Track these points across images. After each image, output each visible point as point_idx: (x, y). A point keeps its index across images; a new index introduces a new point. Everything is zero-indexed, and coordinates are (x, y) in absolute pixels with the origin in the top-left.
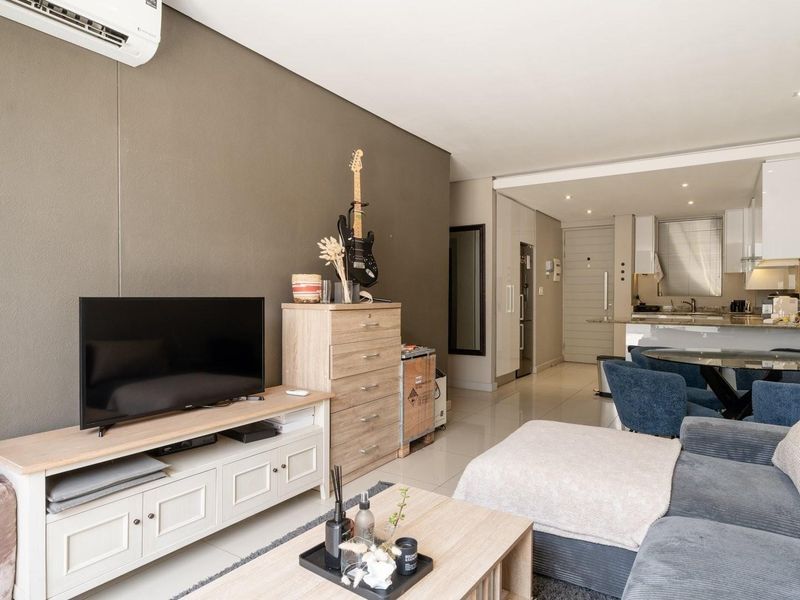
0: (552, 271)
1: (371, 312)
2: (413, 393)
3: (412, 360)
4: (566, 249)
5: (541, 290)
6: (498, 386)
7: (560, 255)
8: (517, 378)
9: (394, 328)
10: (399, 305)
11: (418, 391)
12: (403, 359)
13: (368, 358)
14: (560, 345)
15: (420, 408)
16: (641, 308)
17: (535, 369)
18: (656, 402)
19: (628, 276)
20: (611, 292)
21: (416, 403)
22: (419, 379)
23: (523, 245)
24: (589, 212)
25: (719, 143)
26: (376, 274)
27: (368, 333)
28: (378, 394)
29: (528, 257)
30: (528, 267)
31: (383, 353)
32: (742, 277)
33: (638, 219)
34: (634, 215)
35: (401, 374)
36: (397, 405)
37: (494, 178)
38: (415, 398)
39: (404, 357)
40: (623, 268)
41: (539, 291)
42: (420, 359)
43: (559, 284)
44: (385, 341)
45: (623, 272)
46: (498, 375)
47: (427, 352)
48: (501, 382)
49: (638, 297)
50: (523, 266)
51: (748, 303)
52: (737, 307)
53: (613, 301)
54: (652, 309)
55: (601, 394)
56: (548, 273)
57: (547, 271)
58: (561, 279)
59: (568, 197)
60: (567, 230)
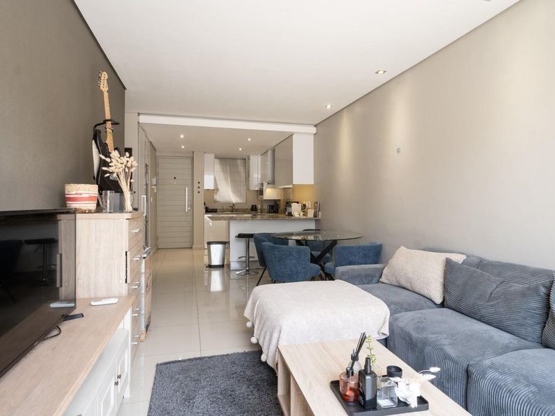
0: (156, 185)
2: (147, 285)
4: (159, 170)
7: (156, 174)
11: (148, 283)
14: (156, 238)
19: (201, 190)
20: (191, 200)
21: (148, 293)
22: (148, 273)
23: (146, 166)
24: (183, 147)
27: (136, 238)
29: (147, 175)
30: (147, 182)
33: (206, 155)
34: (204, 152)
35: (143, 271)
37: (139, 114)
38: (147, 289)
40: (199, 185)
41: (151, 200)
43: (156, 195)
45: (199, 188)
49: (205, 204)
51: (259, 207)
52: (254, 208)
53: (192, 206)
54: (214, 211)
55: (210, 266)
56: (154, 187)
57: (153, 185)
58: (157, 191)
59: (182, 136)
60: (160, 157)
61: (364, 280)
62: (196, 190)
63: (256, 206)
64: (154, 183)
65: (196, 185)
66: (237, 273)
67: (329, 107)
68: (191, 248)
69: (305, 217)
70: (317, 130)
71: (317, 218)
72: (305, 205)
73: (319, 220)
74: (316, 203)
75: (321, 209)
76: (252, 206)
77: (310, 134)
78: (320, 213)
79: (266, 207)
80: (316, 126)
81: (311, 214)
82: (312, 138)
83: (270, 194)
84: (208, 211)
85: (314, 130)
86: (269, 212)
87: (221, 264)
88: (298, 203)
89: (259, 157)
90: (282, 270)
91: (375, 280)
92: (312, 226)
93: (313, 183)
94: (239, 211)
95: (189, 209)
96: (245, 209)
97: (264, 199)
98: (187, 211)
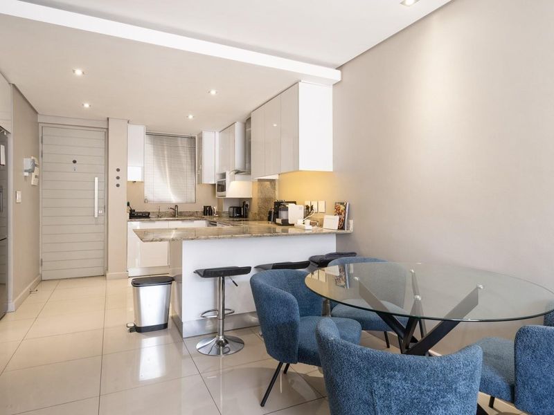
0: (31, 171)
5: (19, 196)
7: (38, 153)
14: (39, 263)
17: (12, 306)
19: (123, 182)
20: (103, 199)
24: (87, 105)
29: (3, 147)
30: (3, 163)
34: (129, 121)
40: (118, 174)
41: (16, 196)
43: (36, 187)
45: (118, 178)
49: (128, 205)
52: (208, 211)
53: (106, 208)
54: (145, 216)
55: (138, 329)
56: (26, 174)
57: (26, 171)
58: (39, 183)
59: (79, 72)
60: (46, 125)
62: (113, 182)
63: (210, 207)
64: (27, 166)
65: (113, 174)
68: (104, 276)
70: (342, 76)
71: (346, 231)
72: (309, 208)
73: (350, 234)
74: (342, 204)
75: (354, 216)
76: (206, 207)
79: (226, 209)
81: (330, 223)
83: (237, 189)
84: (133, 215)
86: (233, 217)
87: (161, 322)
88: (295, 203)
89: (217, 134)
93: (330, 169)
94: (185, 216)
95: (101, 212)
96: (194, 212)
97: (227, 197)
98: (96, 216)
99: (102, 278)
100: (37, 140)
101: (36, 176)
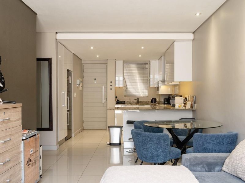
0: (79, 85)
1: (5, 111)
2: (29, 160)
3: (28, 140)
4: (85, 74)
5: (75, 94)
6: (59, 146)
7: (82, 77)
8: (66, 140)
9: (18, 120)
10: (21, 105)
11: (32, 158)
12: (23, 140)
13: (5, 142)
14: (82, 122)
15: (33, 168)
16: (118, 102)
17: (73, 135)
18: (159, 148)
19: (113, 87)
20: (106, 95)
21: (31, 166)
22: (32, 151)
23: (68, 71)
24: (98, 56)
25: (160, 31)
26: (3, 84)
27: (4, 125)
28: (10, 165)
29: (70, 77)
30: (70, 83)
31: (13, 138)
32: (157, 88)
33: (117, 62)
34: (115, 60)
35: (22, 149)
36: (20, 170)
37: (56, 33)
38: (30, 163)
39: (24, 138)
40: (111, 84)
41: (74, 95)
42: (32, 138)
43: (81, 91)
44: (14, 129)
45: (111, 86)
46: (59, 140)
47: (36, 133)
48: (60, 143)
49: (116, 97)
50: (68, 81)
51: (157, 99)
52: (154, 101)
53: (107, 99)
54: (123, 103)
55: (110, 144)
56: (78, 86)
57: (78, 85)
58: (82, 89)
59: (92, 48)
60: (85, 64)
61: (206, 168)
62: (109, 87)
63: (155, 99)
64: (78, 83)
65: (109, 84)
66: (127, 150)
67: (198, 14)
69: (184, 108)
70: (194, 36)
71: (193, 109)
72: (186, 98)
73: (195, 110)
74: (193, 96)
75: (196, 102)
76: (152, 99)
77: (189, 40)
78: (196, 105)
79: (162, 100)
80: (194, 33)
81: (188, 106)
82: (191, 43)
83: (164, 90)
85: (191, 36)
86: (165, 104)
88: (181, 96)
89: (157, 61)
90: (145, 153)
91: (217, 168)
92: (190, 115)
93: (192, 81)
94: (143, 103)
95: (105, 101)
96: (147, 102)
97: (159, 93)
98: (103, 103)
99: (106, 130)
100: (82, 71)
101: (81, 86)
